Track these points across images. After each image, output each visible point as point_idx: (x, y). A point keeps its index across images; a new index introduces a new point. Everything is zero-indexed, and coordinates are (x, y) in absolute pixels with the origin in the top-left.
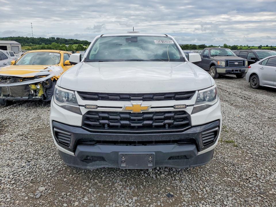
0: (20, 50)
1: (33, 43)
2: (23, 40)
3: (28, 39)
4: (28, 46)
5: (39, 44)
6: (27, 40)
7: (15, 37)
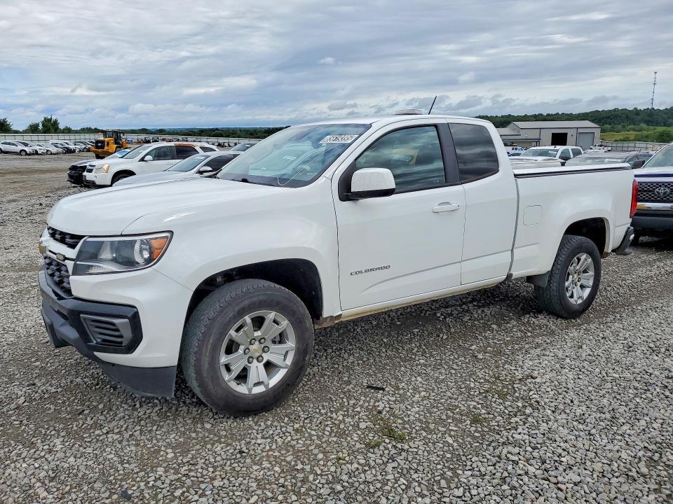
0: (598, 141)
1: (648, 123)
2: (624, 116)
3: (637, 112)
4: (634, 130)
5: (665, 125)
6: (635, 116)
7: (606, 111)
